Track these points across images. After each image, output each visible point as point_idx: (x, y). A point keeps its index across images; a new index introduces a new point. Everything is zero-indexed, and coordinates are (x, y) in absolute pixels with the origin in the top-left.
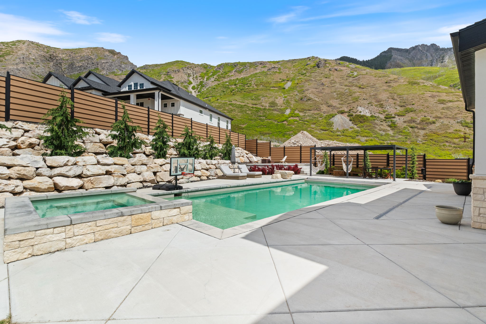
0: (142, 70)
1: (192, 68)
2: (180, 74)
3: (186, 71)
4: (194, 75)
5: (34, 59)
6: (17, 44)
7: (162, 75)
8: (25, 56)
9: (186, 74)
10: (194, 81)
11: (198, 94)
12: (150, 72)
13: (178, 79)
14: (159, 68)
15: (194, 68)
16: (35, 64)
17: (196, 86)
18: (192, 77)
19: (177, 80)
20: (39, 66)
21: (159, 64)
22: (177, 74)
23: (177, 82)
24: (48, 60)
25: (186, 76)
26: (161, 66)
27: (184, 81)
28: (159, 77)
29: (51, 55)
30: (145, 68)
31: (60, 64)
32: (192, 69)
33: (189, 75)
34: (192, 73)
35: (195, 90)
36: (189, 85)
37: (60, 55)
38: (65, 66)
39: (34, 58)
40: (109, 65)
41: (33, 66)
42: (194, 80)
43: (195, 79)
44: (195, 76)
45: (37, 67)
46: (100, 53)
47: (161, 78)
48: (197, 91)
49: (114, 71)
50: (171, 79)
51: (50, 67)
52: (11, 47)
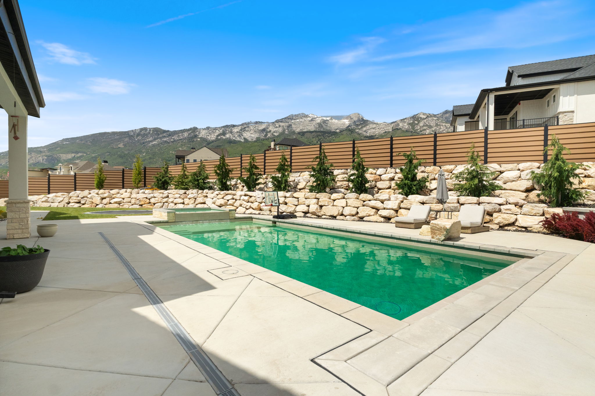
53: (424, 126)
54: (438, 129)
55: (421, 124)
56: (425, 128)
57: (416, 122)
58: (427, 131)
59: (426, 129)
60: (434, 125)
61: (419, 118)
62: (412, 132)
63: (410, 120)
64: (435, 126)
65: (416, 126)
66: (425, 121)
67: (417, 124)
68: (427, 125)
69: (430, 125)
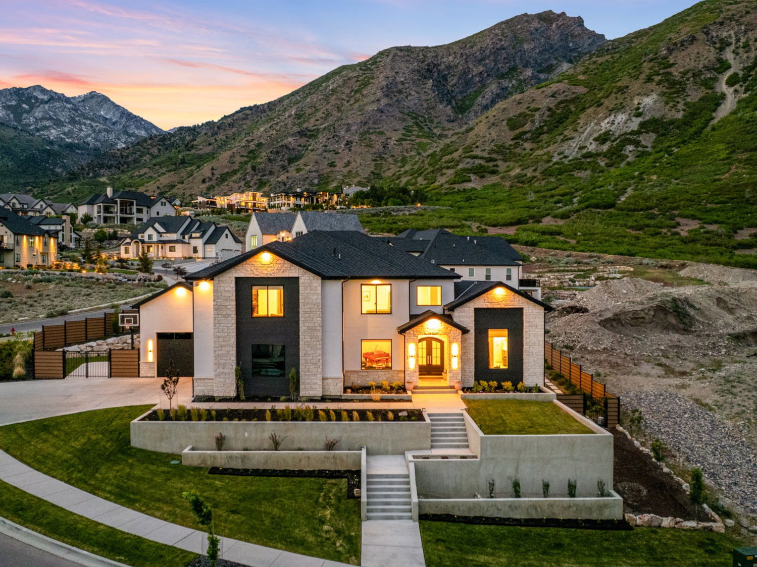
0: (602, 56)
1: (736, 18)
2: (693, 49)
3: (715, 34)
4: (738, 40)
5: (402, 83)
6: (378, 60)
7: (645, 64)
8: (390, 79)
9: (715, 43)
10: (738, 57)
11: (744, 96)
12: (621, 57)
13: (686, 64)
14: (645, 40)
15: (741, 17)
16: (404, 91)
17: (741, 74)
18: (732, 47)
19: (682, 70)
20: (410, 94)
21: (647, 27)
22: (687, 51)
23: (684, 74)
24: (425, 78)
25: (712, 49)
26: (651, 33)
27: (705, 67)
28: (635, 72)
29: (428, 65)
30: (608, 50)
31: (445, 78)
32: (737, 21)
33: (724, 44)
34: (733, 35)
35: (737, 87)
36: (719, 73)
37: (444, 60)
38: (453, 80)
39: (402, 79)
40: (539, 52)
41: (402, 96)
42: (737, 54)
43: (741, 50)
44: (743, 40)
45: (407, 97)
46: (521, 28)
47: (641, 73)
48: (743, 88)
49: (550, 62)
50: (666, 70)
51: (427, 90)
52: (370, 69)
53: (43, 118)
54: (75, 130)
55: (38, 113)
56: (47, 123)
57: (24, 106)
58: (53, 131)
59: (50, 126)
60: (67, 121)
61: (31, 98)
62: (16, 128)
63: (9, 97)
64: (69, 123)
65: (25, 115)
66: (46, 107)
67: (28, 112)
68: (51, 118)
69: (59, 120)
